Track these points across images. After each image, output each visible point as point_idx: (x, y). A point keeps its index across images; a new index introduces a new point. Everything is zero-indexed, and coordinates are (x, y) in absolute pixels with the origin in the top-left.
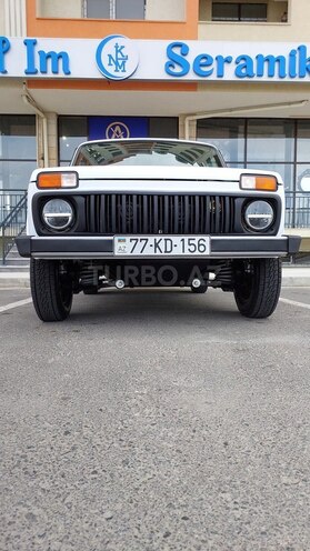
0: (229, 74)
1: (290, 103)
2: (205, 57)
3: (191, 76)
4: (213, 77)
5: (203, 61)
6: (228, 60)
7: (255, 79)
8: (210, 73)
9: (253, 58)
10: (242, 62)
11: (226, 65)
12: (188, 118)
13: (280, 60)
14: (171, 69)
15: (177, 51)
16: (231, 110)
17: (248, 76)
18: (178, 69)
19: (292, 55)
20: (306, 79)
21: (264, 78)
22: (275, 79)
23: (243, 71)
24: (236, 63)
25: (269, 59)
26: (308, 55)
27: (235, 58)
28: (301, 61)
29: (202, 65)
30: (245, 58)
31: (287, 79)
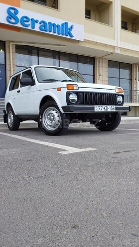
0: (37, 28)
1: (60, 45)
2: (26, 18)
3: (19, 25)
4: (30, 28)
5: (25, 19)
6: (37, 21)
7: (48, 32)
8: (28, 26)
9: (47, 22)
10: (42, 24)
11: (36, 24)
12: (11, 43)
13: (58, 26)
14: (10, 19)
15: (12, 11)
16: (33, 43)
17: (45, 31)
18: (13, 21)
19: (62, 25)
20: (68, 37)
21: (52, 33)
22: (56, 34)
23: (43, 28)
24: (40, 23)
25: (54, 25)
26: (69, 27)
27: (39, 21)
28: (66, 29)
29: (25, 21)
30: (44, 22)
31: (61, 35)
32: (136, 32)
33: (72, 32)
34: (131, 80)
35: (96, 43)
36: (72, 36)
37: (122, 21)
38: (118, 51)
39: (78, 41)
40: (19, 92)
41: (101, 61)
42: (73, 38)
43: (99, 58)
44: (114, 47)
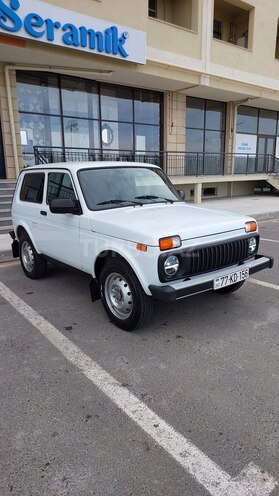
1: (101, 71)
2: (36, 17)
3: (22, 34)
5: (34, 21)
6: (57, 26)
7: (80, 48)
8: (41, 35)
9: (77, 27)
10: (68, 31)
11: (55, 30)
12: (7, 68)
13: (98, 35)
14: (3, 22)
15: (7, 3)
16: (51, 67)
17: (74, 45)
18: (9, 24)
19: (106, 32)
20: (118, 56)
21: (87, 49)
22: (95, 51)
23: (70, 39)
24: (64, 29)
25: (90, 33)
26: (119, 36)
27: (62, 25)
28: (113, 40)
29: (33, 25)
30: (70, 27)
31: (104, 54)
32: (235, 43)
33: (126, 47)
34: (224, 132)
35: (168, 67)
36: (124, 54)
37: (215, 21)
38: (206, 82)
39: (136, 64)
40: (44, 213)
41: (175, 98)
42: (127, 59)
43: (171, 93)
44: (199, 75)
